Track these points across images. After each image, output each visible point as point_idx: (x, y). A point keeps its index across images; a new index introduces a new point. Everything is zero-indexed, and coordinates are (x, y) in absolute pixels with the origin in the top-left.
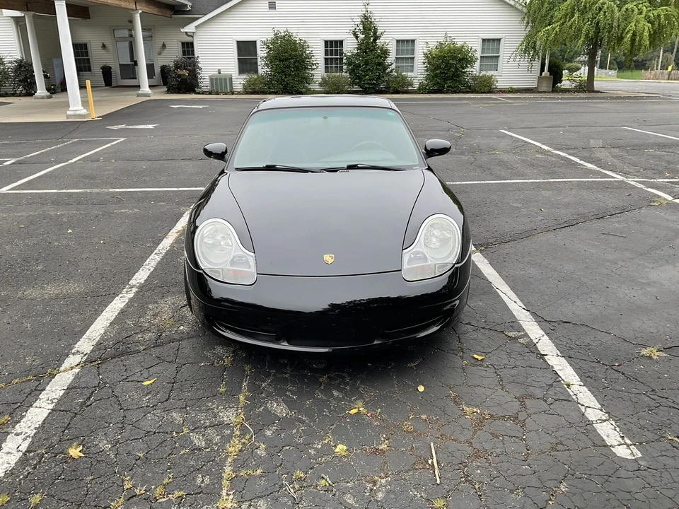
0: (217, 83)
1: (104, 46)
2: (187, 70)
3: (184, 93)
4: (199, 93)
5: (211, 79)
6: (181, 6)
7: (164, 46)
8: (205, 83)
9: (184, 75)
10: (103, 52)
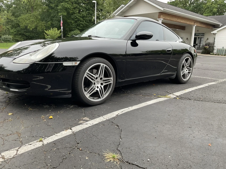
0: (219, 51)
1: (187, 39)
2: (209, 46)
3: (206, 54)
4: (211, 55)
5: (218, 50)
6: (217, 25)
7: (208, 39)
8: (215, 51)
9: (207, 48)
10: (187, 40)
